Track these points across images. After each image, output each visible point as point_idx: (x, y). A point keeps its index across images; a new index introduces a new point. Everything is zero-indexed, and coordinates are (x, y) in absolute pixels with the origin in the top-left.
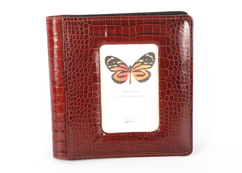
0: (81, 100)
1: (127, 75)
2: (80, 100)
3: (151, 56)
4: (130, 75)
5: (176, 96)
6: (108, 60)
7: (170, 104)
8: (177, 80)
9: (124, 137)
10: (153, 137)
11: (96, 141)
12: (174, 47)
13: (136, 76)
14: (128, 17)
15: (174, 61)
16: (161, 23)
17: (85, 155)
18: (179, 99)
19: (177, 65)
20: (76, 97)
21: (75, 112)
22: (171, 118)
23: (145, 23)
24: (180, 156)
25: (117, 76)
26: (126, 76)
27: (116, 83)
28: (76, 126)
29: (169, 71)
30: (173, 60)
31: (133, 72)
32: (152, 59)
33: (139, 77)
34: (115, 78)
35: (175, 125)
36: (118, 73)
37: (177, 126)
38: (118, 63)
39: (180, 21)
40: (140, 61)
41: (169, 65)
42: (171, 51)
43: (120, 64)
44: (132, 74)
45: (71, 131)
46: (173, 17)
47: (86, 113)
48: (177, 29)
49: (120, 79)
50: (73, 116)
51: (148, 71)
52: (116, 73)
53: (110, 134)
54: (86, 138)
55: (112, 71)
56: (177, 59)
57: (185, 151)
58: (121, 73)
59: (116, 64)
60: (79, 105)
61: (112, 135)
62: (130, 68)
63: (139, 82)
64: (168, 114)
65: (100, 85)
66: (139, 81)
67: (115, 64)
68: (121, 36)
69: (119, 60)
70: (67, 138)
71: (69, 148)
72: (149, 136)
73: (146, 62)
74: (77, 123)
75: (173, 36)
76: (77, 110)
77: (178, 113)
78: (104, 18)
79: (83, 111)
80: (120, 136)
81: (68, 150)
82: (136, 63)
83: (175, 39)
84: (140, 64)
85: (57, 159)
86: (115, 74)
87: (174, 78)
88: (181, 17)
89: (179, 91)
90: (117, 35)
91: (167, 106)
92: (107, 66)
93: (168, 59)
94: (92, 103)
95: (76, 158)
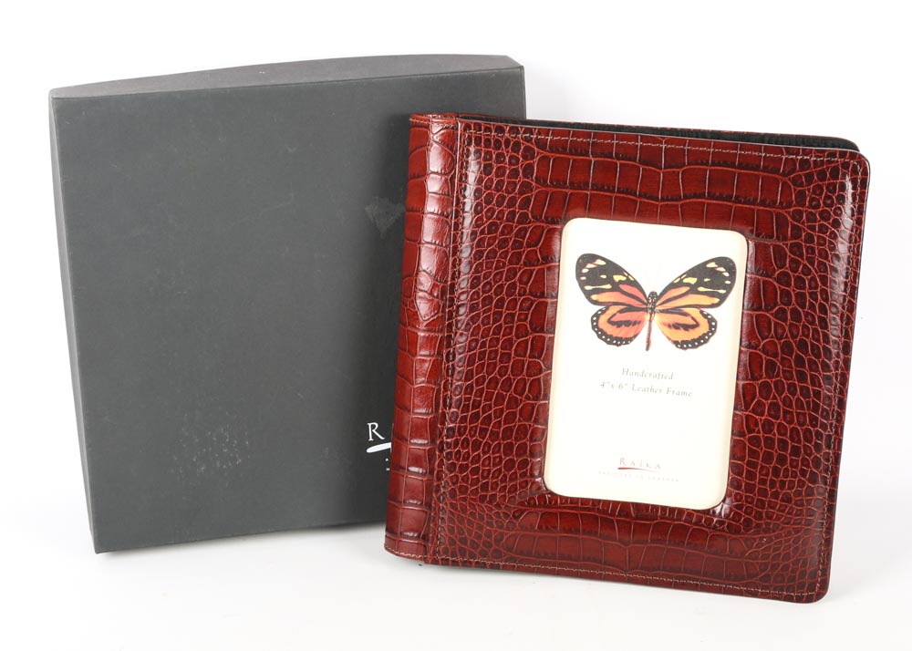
0: (487, 381)
1: (639, 320)
2: (484, 380)
3: (722, 269)
4: (650, 321)
5: (791, 406)
6: (584, 267)
7: (768, 427)
8: (797, 355)
9: (611, 515)
10: (703, 526)
11: (520, 516)
12: (799, 246)
13: (669, 326)
14: (664, 138)
15: (794, 291)
16: (765, 169)
17: (484, 554)
18: (798, 414)
19: (803, 307)
20: (472, 370)
21: (466, 417)
22: (767, 475)
23: (714, 164)
24: (785, 600)
25: (609, 321)
26: (637, 323)
27: (605, 340)
28: (463, 460)
29: (776, 324)
30: (792, 290)
31: (662, 311)
32: (726, 278)
33: (678, 331)
34: (601, 327)
35: (777, 498)
36: (614, 310)
37: (783, 500)
38: (617, 278)
39: (828, 168)
40: (685, 281)
41: (776, 305)
42: (788, 260)
43: (621, 282)
44: (657, 318)
45: (447, 472)
46: (805, 153)
47: (500, 422)
48: (814, 192)
49: (619, 329)
50: (460, 427)
51: (709, 315)
52: (607, 309)
53: (567, 498)
54: (490, 502)
55: (595, 303)
56: (804, 288)
57: (801, 586)
58: (621, 311)
59: (610, 280)
60: (481, 396)
61: (571, 503)
62: (652, 298)
63: (677, 346)
64: (758, 458)
65: (552, 339)
66: (676, 343)
67: (604, 282)
68: (635, 195)
69: (620, 271)
70: (434, 495)
71: (435, 525)
72: (690, 522)
73: (705, 285)
74: (468, 452)
75: (800, 213)
76: (473, 409)
77: (791, 459)
78: (588, 135)
79: (490, 415)
80: (598, 509)
81: (431, 530)
82: (672, 286)
83: (803, 223)
84: (684, 290)
85: (397, 555)
86: (603, 312)
87: (787, 348)
88: (832, 154)
89: (802, 388)
90: (623, 192)
91: (759, 432)
92: (582, 284)
93: (775, 283)
94: (521, 395)
95: (453, 561)
